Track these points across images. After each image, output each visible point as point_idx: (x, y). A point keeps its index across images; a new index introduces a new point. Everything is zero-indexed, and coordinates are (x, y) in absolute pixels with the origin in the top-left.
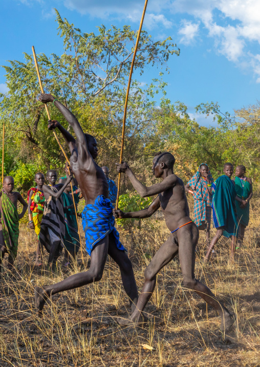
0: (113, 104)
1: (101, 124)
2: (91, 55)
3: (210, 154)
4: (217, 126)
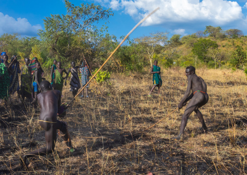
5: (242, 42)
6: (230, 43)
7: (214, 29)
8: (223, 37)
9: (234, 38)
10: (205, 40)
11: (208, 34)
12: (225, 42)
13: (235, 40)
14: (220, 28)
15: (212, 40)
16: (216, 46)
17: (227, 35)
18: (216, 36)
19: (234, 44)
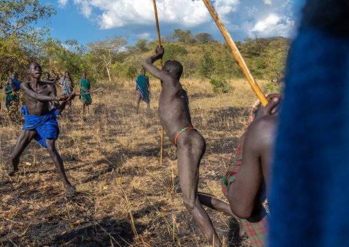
0: (21, 39)
1: (15, 50)
2: (8, 13)
3: (73, 66)
4: (77, 52)
5: (212, 47)
6: (200, 49)
7: (183, 33)
8: (193, 42)
9: (204, 43)
10: (173, 45)
11: (177, 39)
12: (194, 48)
13: (205, 46)
14: (189, 32)
15: (181, 45)
16: (185, 52)
17: (196, 39)
18: (186, 41)
19: (204, 50)
